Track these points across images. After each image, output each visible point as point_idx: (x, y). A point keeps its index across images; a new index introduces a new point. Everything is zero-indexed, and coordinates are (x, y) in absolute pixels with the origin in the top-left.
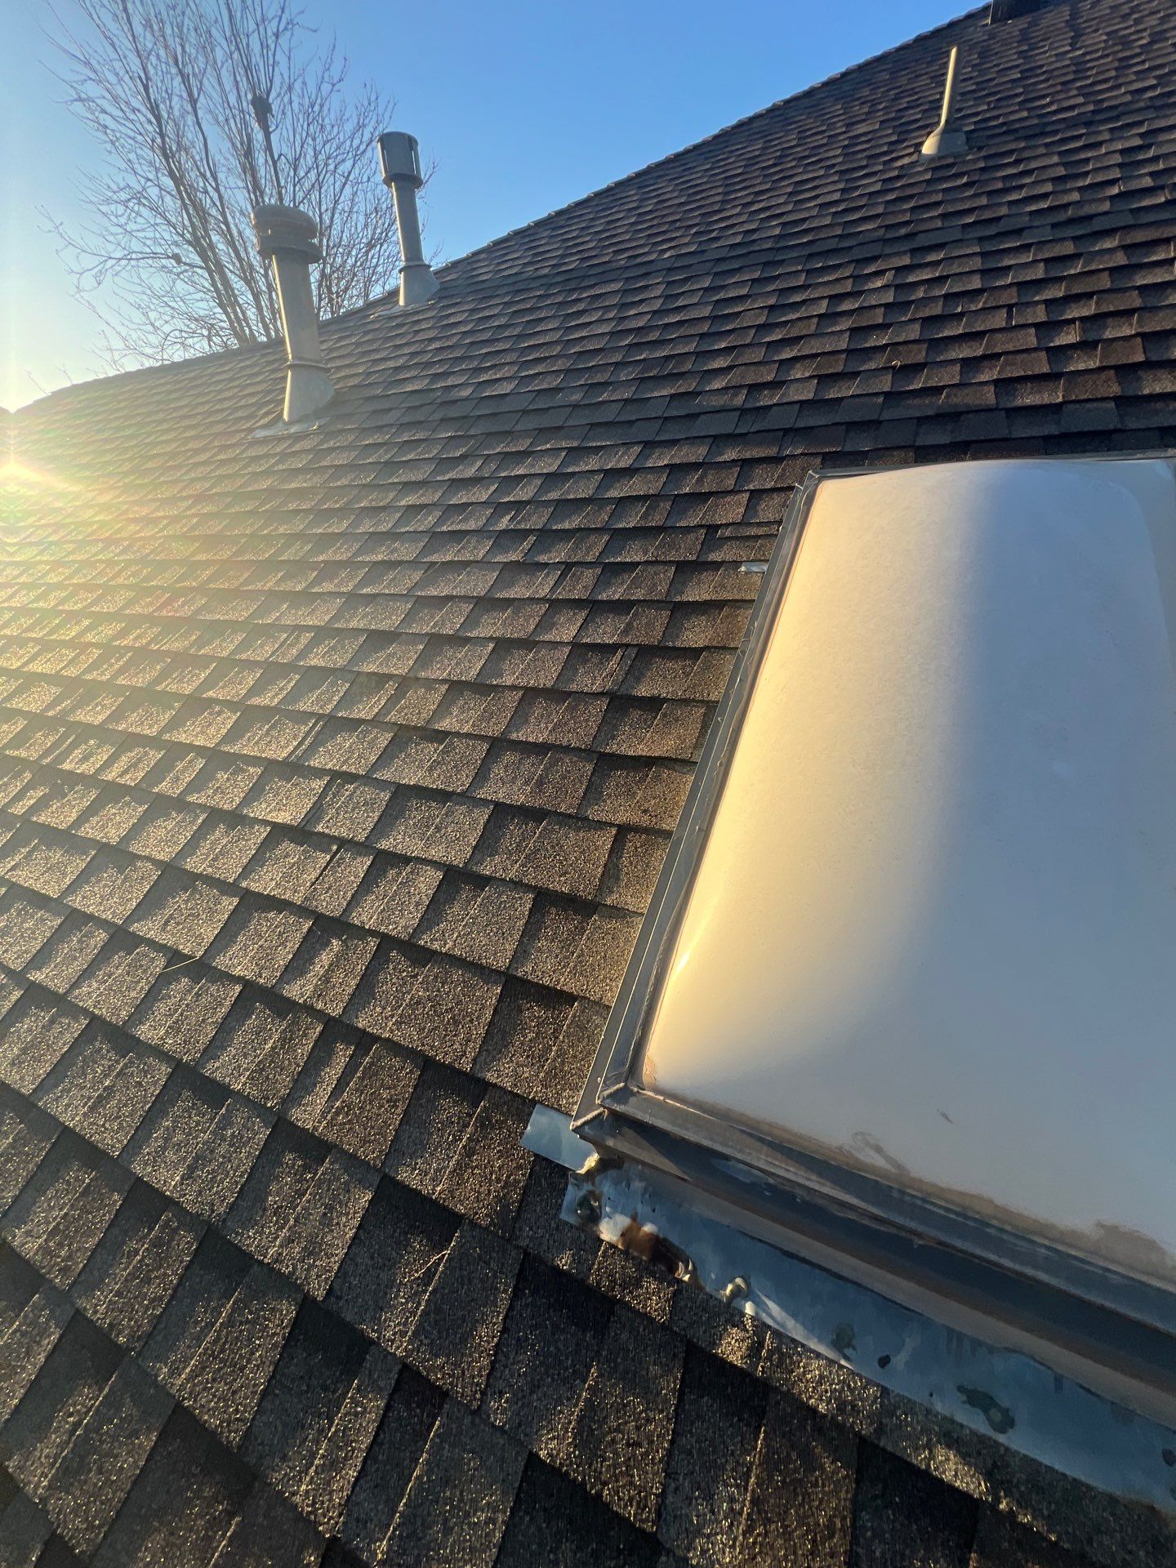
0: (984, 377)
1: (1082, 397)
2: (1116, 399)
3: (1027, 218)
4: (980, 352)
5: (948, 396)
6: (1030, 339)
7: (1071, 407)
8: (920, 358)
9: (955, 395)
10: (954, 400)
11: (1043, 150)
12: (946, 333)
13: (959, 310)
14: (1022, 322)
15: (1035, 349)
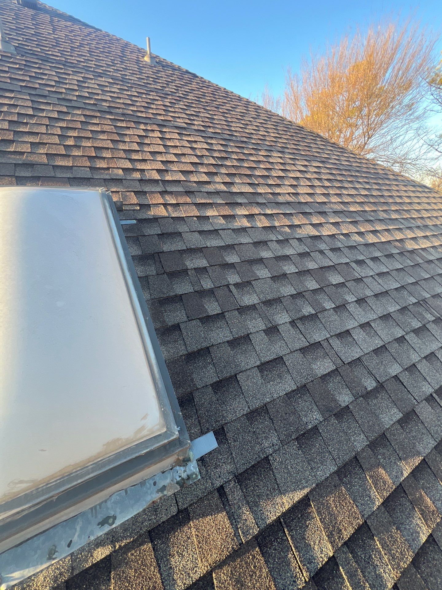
0: (41, 151)
1: (79, 165)
2: (89, 167)
3: (47, 92)
4: (37, 141)
5: (27, 156)
6: (57, 140)
7: (75, 168)
8: (11, 137)
9: (30, 157)
10: (29, 158)
11: (49, 68)
12: (21, 130)
13: (25, 121)
14: (52, 132)
15: (59, 144)
